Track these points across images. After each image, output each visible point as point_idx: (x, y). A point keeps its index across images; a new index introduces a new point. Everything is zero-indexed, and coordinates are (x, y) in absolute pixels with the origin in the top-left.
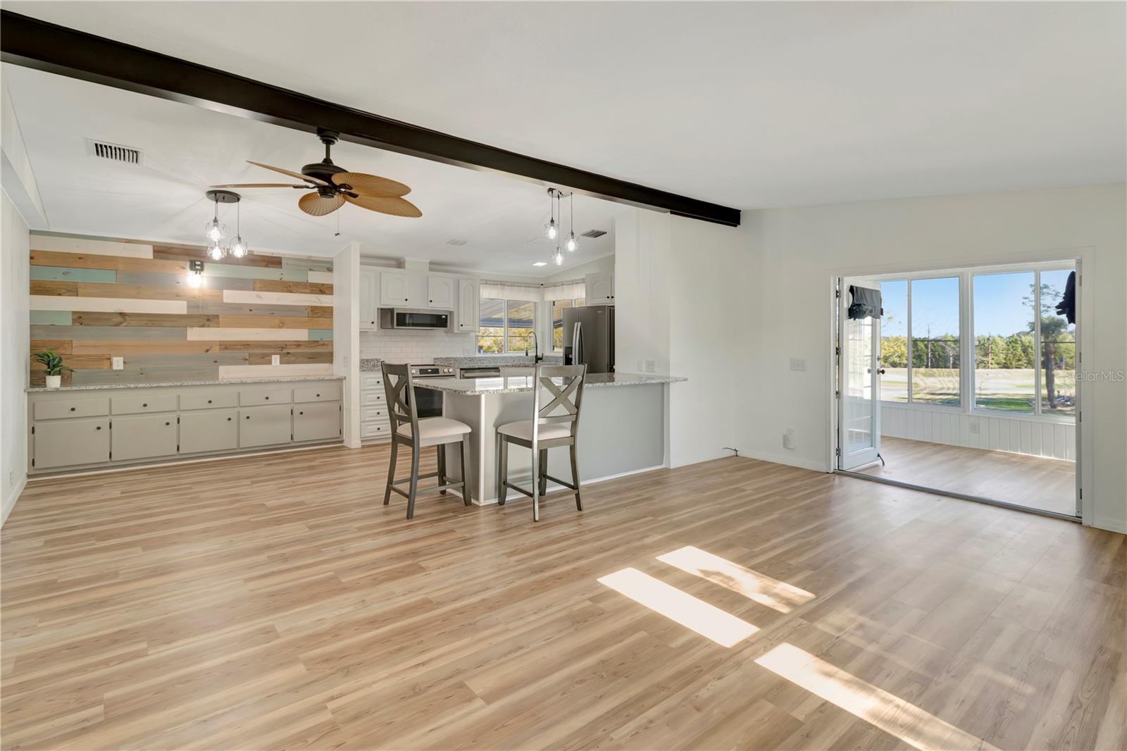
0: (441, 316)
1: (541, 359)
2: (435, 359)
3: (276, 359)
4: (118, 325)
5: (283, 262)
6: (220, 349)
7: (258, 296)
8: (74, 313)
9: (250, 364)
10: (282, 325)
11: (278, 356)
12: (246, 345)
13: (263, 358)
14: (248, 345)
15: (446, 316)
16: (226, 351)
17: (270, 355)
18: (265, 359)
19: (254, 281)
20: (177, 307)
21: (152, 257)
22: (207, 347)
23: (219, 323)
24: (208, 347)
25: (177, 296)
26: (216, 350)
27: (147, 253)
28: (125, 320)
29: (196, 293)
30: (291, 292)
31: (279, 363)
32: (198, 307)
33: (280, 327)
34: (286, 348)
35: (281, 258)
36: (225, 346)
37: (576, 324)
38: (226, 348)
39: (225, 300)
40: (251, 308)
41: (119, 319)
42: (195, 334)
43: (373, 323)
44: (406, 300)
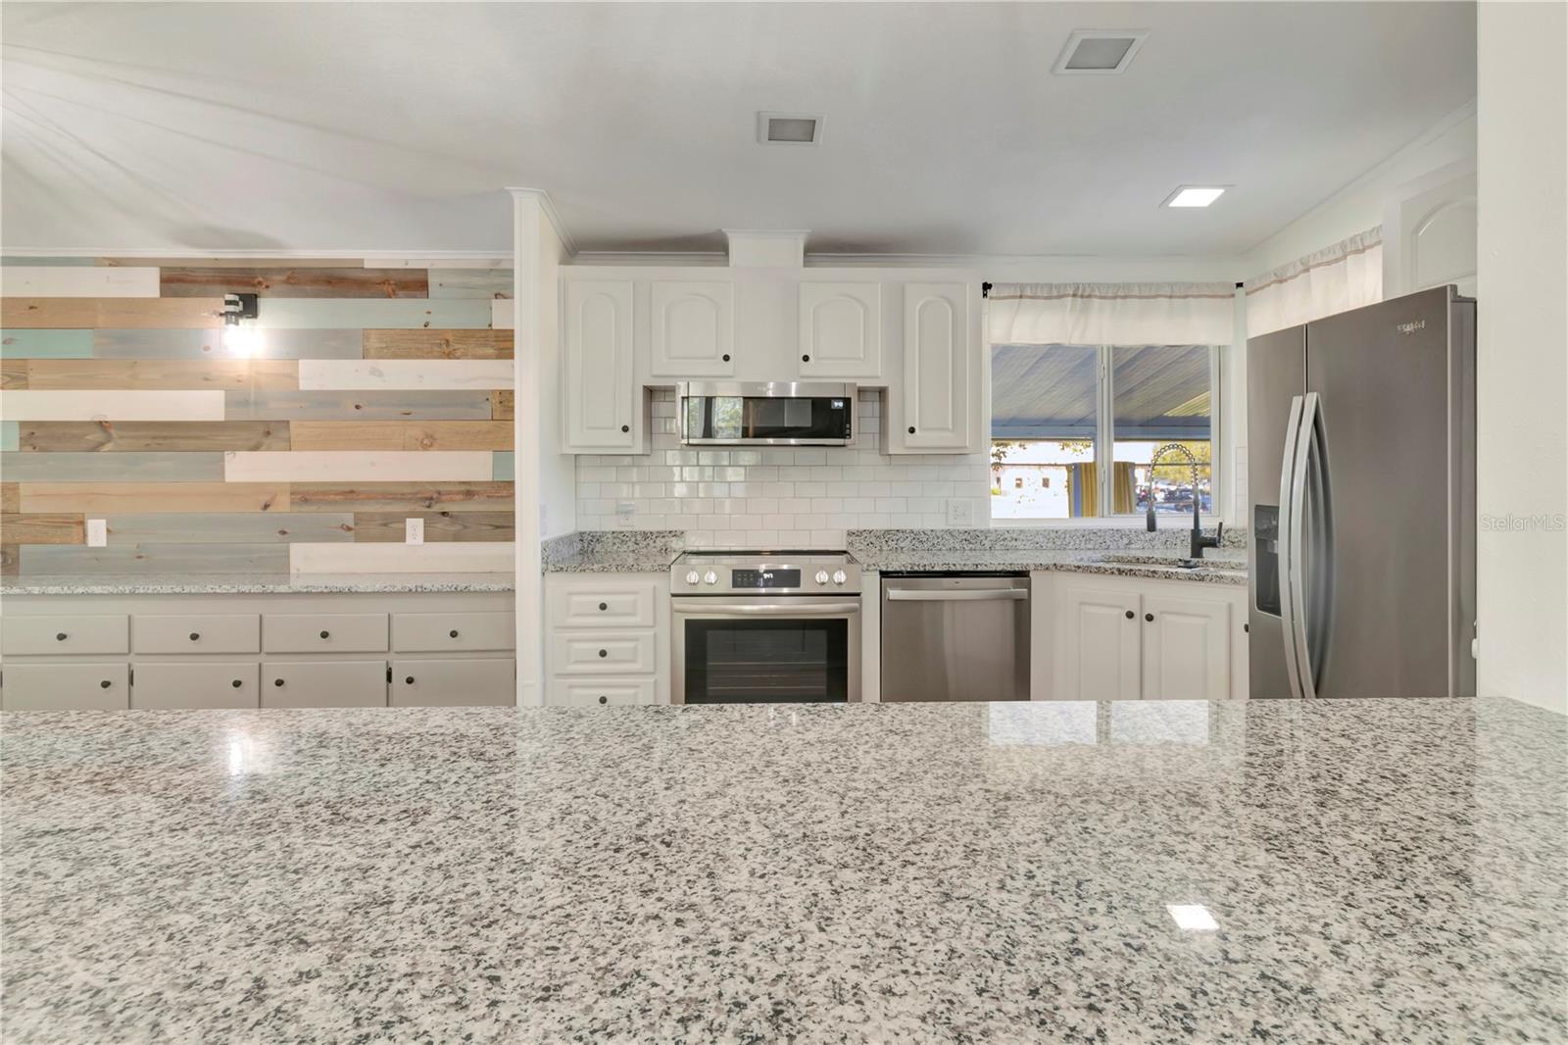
0: (828, 401)
1: (1213, 543)
2: (850, 534)
3: (415, 527)
4: (96, 448)
5: (432, 281)
6: (293, 503)
7: (376, 373)
8: (23, 424)
9: (359, 539)
10: (428, 443)
11: (421, 521)
12: (350, 493)
13: (385, 525)
14: (352, 492)
15: (847, 401)
16: (306, 508)
17: (401, 519)
18: (390, 530)
19: (366, 333)
20: (205, 405)
21: (157, 294)
22: (265, 497)
23: (289, 440)
24: (264, 499)
25: (206, 381)
26: (283, 505)
27: (147, 285)
28: (109, 439)
29: (243, 370)
30: (449, 356)
31: (421, 538)
32: (246, 403)
33: (426, 448)
34: (439, 501)
35: (426, 270)
36: (305, 495)
37: (1297, 401)
38: (306, 501)
39: (304, 386)
40: (361, 402)
41: (97, 436)
42: (243, 467)
43: (625, 429)
44: (726, 358)
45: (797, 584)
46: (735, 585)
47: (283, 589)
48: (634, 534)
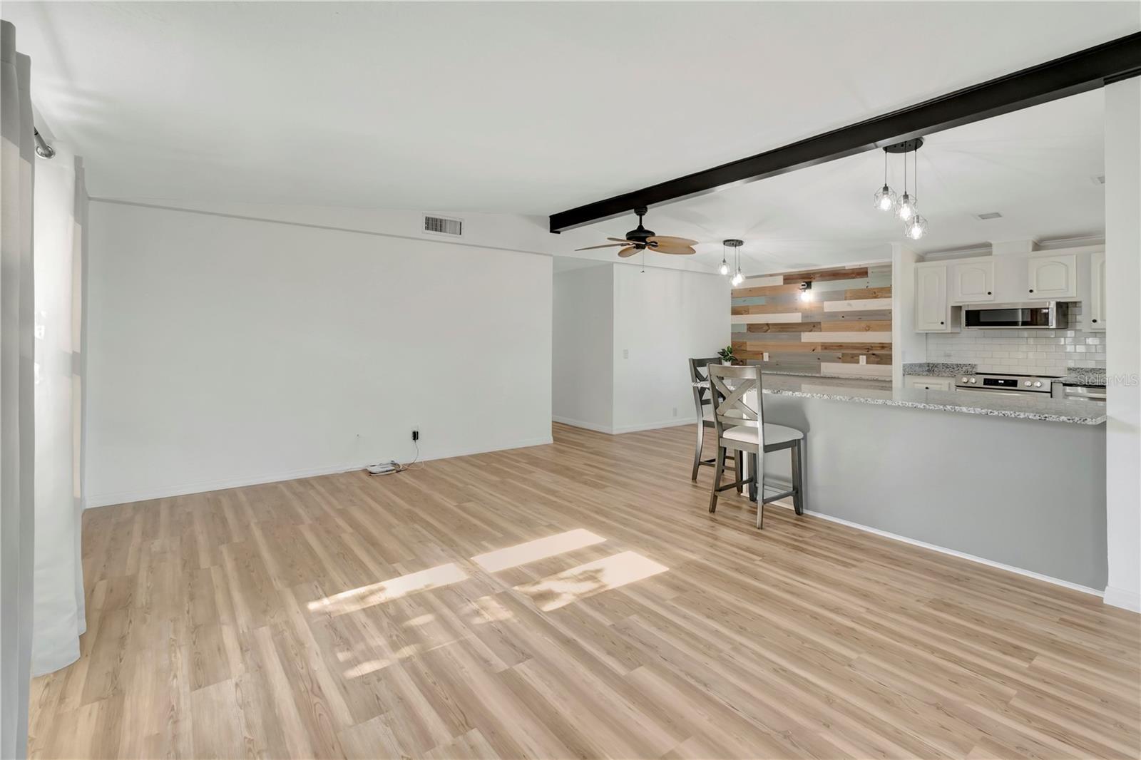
3: (863, 359)
4: (766, 331)
5: (869, 272)
6: (822, 349)
7: (850, 305)
8: (748, 325)
9: (844, 362)
10: (868, 329)
11: (865, 357)
12: (840, 346)
13: (852, 357)
14: (841, 346)
16: (825, 351)
17: (858, 355)
18: (854, 359)
19: (846, 291)
20: (796, 318)
21: (782, 283)
22: (813, 347)
23: (820, 328)
24: (813, 348)
25: (796, 310)
26: (819, 349)
27: (779, 281)
28: (769, 329)
29: (807, 306)
30: (876, 297)
31: (865, 363)
32: (807, 317)
33: (867, 330)
34: (871, 350)
35: (867, 268)
36: (826, 347)
38: (826, 348)
39: (825, 310)
40: (844, 315)
41: (766, 328)
42: (807, 337)
43: (942, 323)
44: (989, 293)
45: (1016, 386)
46: (984, 384)
47: (818, 375)
48: (952, 365)
